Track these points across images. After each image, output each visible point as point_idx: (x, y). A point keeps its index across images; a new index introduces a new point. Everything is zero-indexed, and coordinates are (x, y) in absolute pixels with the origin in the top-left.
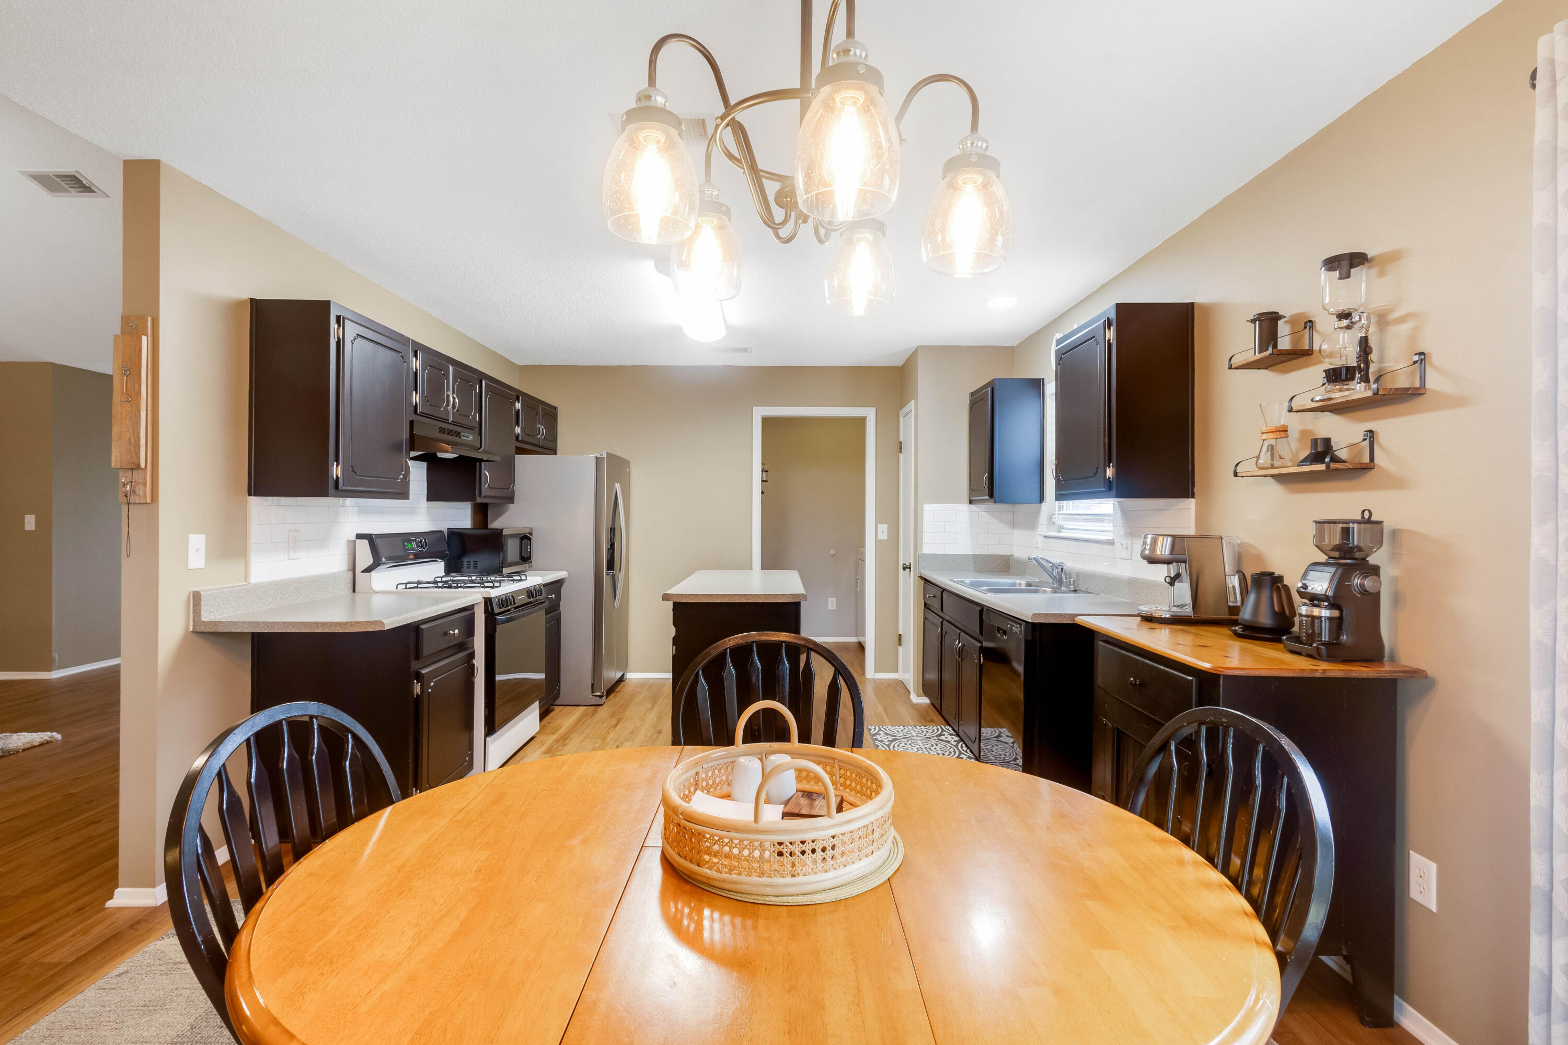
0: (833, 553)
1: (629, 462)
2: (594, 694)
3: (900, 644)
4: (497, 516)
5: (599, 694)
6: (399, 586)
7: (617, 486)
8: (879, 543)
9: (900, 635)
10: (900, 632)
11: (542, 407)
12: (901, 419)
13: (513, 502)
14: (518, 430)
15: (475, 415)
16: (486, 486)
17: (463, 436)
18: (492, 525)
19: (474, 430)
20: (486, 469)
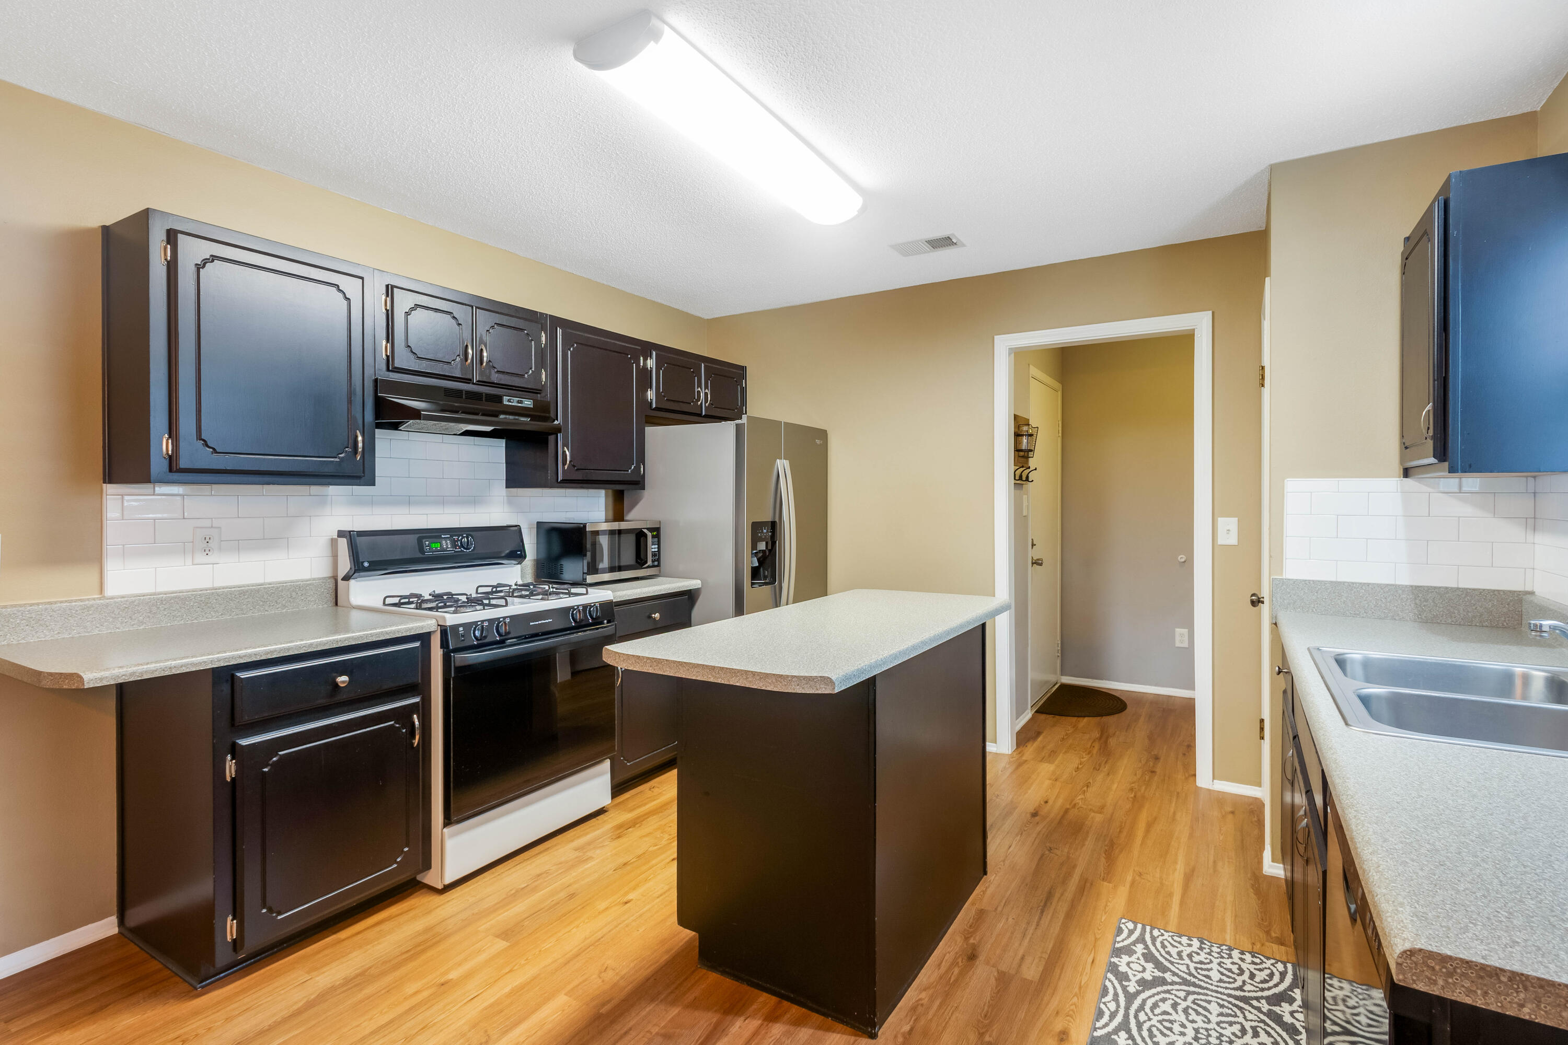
0: (1183, 560)
1: (828, 433)
3: (1262, 738)
6: (387, 599)
7: (782, 464)
8: (1220, 552)
9: (1262, 721)
11: (706, 366)
13: (644, 489)
14: (651, 395)
15: (537, 374)
16: (566, 467)
17: (509, 401)
18: (628, 517)
19: (537, 393)
20: (565, 444)
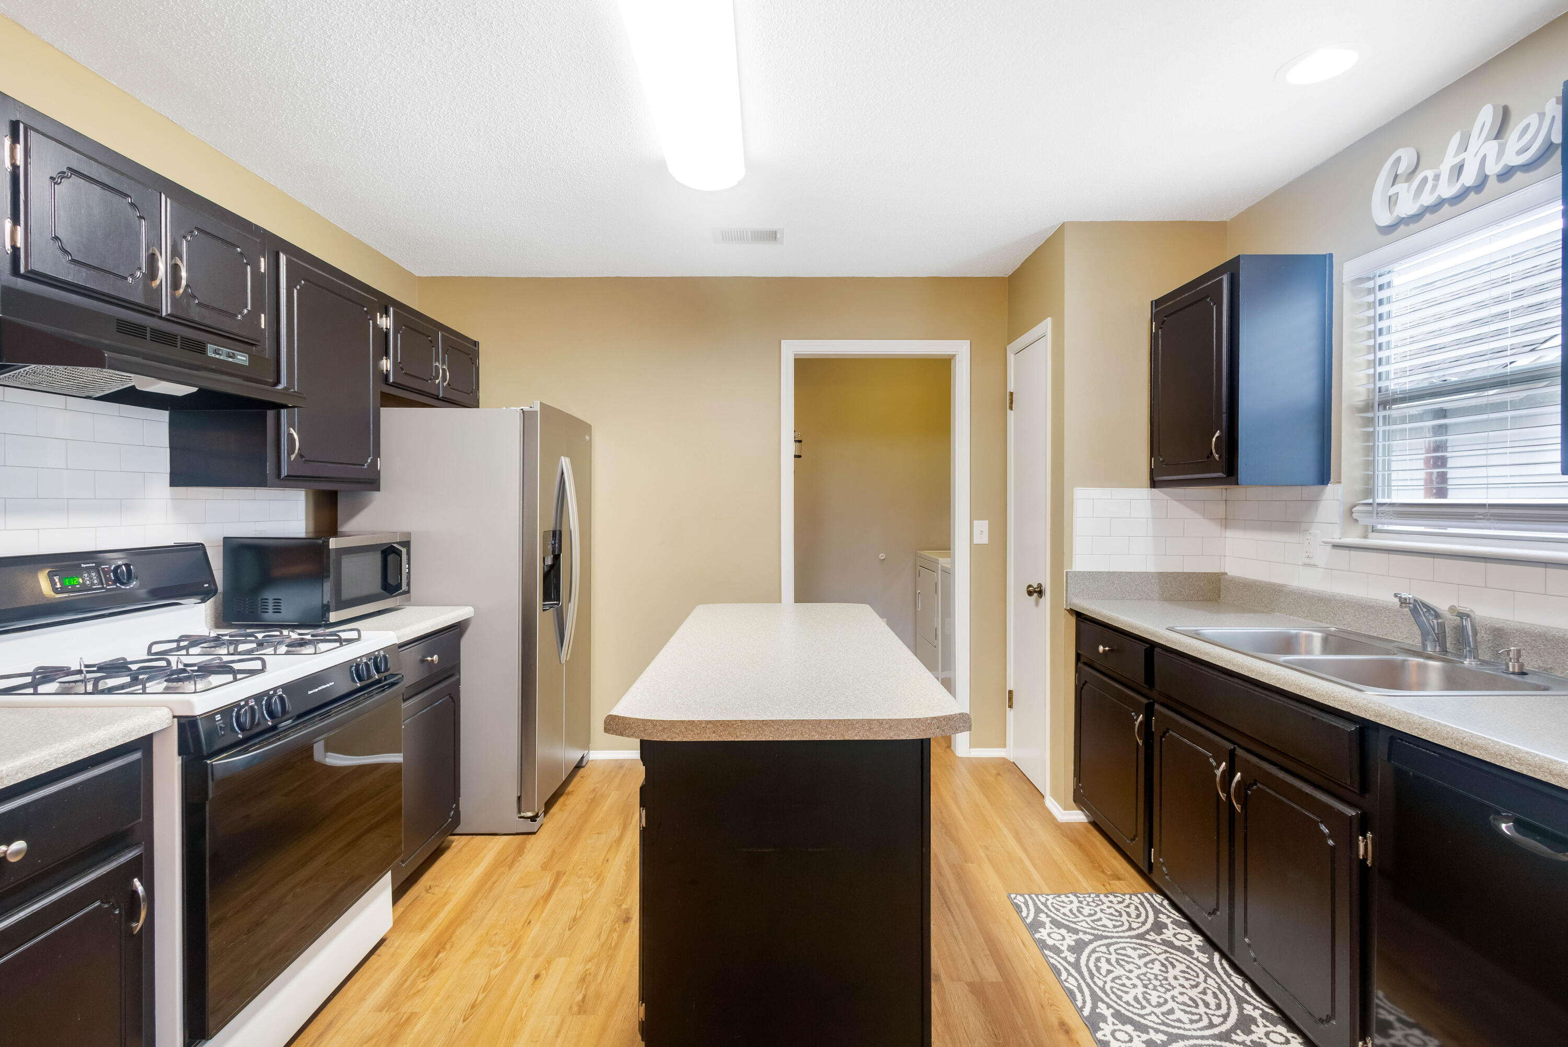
0: (883, 558)
1: (590, 426)
2: (523, 814)
3: (1010, 706)
4: (351, 515)
5: (530, 814)
7: (565, 462)
8: (975, 549)
9: (1010, 692)
10: (1010, 686)
11: (443, 335)
12: (1011, 358)
13: (378, 489)
14: (386, 364)
15: (254, 316)
16: (293, 457)
17: (216, 352)
18: (344, 528)
19: (252, 344)
20: (291, 424)
